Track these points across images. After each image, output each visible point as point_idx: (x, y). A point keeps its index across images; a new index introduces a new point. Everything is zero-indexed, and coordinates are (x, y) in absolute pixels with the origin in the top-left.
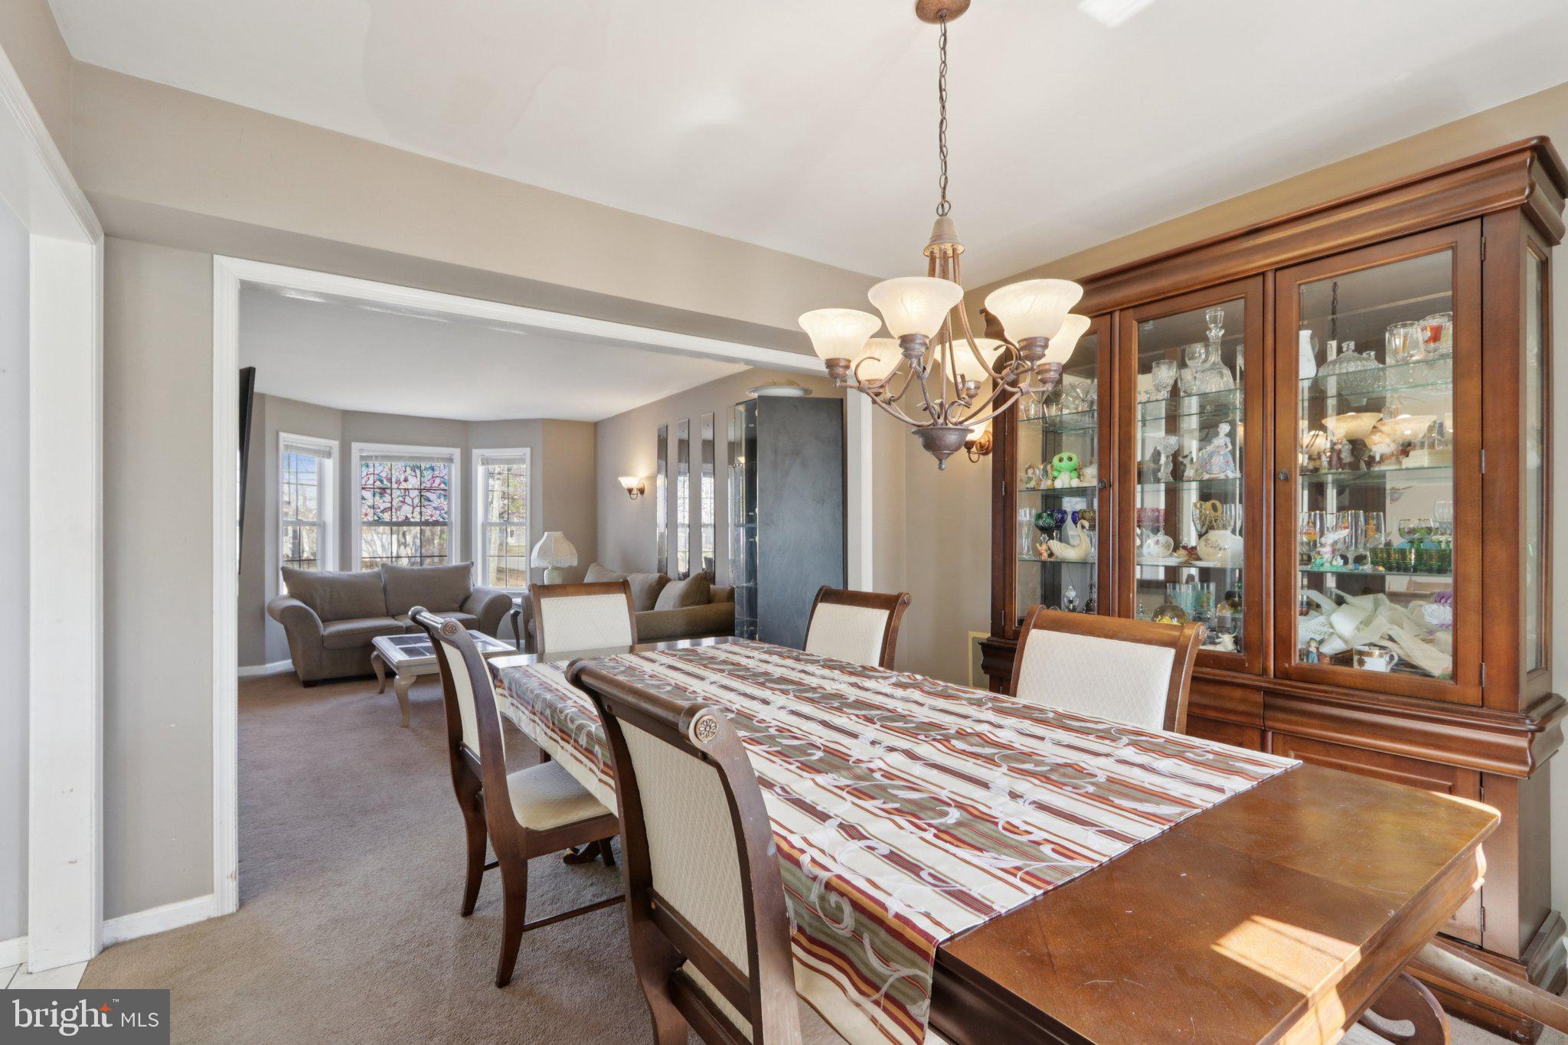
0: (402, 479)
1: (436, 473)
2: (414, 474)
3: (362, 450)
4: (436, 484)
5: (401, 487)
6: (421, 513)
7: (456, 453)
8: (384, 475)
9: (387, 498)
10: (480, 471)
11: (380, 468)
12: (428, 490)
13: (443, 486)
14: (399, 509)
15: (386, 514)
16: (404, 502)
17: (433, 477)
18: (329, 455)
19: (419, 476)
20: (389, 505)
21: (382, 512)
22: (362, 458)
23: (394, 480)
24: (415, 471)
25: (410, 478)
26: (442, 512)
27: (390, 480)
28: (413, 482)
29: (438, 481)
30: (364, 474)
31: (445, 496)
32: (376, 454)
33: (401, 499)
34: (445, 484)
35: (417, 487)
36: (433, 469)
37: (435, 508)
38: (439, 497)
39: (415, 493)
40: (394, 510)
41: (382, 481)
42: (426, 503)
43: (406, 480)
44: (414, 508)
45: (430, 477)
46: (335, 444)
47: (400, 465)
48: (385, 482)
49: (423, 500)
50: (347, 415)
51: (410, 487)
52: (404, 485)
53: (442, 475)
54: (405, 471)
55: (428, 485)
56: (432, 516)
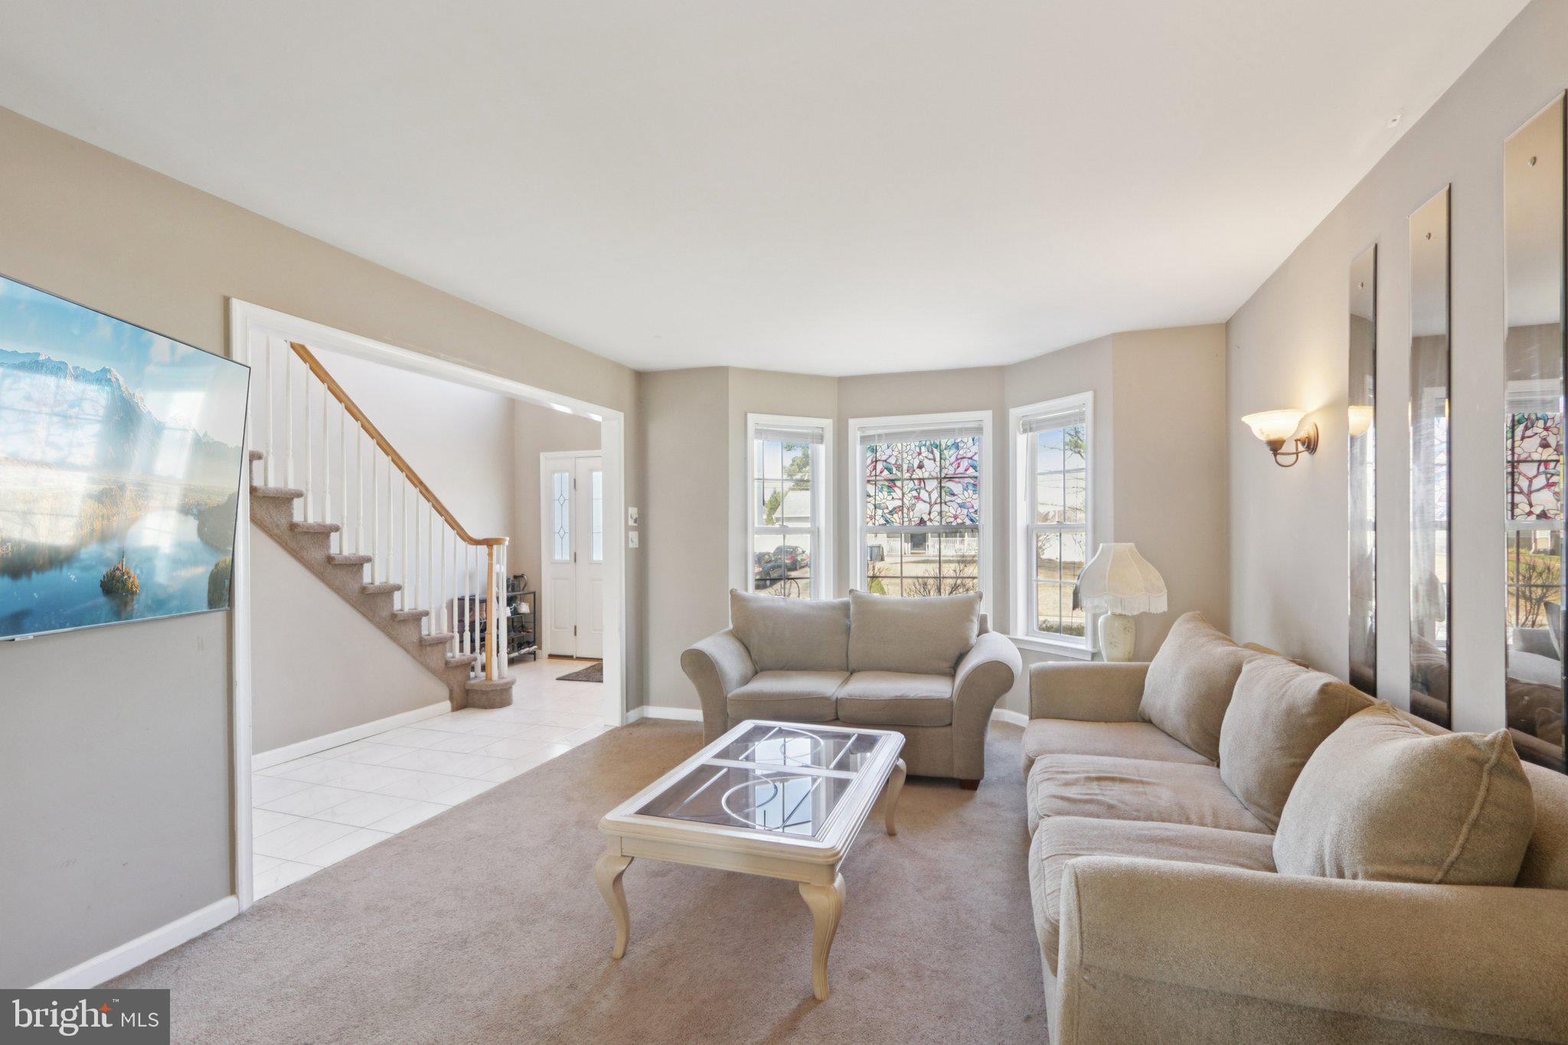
0: (916, 463)
1: (961, 452)
2: (931, 456)
3: (861, 429)
4: (961, 470)
5: (914, 476)
6: (940, 513)
7: (986, 417)
8: (892, 461)
9: (898, 493)
10: (1021, 442)
11: (889, 452)
12: (951, 479)
13: (971, 471)
14: (912, 508)
15: (895, 516)
16: (918, 498)
17: (957, 459)
18: (821, 439)
19: (938, 459)
20: (899, 503)
21: (891, 513)
22: (864, 439)
23: (905, 467)
24: (932, 452)
25: (926, 462)
26: (971, 510)
27: (899, 467)
28: (931, 468)
29: (965, 463)
30: (869, 461)
31: (975, 485)
32: (880, 431)
33: (915, 493)
34: (975, 468)
35: (934, 474)
36: (956, 446)
37: (961, 506)
38: (966, 489)
39: (932, 485)
40: (905, 510)
41: (890, 471)
42: (948, 498)
43: (921, 467)
44: (931, 506)
45: (953, 459)
46: (827, 424)
47: (913, 445)
48: (894, 471)
49: (943, 493)
50: (844, 382)
51: (926, 475)
52: (918, 474)
53: (969, 455)
54: (920, 454)
55: (950, 471)
56: (956, 517)
